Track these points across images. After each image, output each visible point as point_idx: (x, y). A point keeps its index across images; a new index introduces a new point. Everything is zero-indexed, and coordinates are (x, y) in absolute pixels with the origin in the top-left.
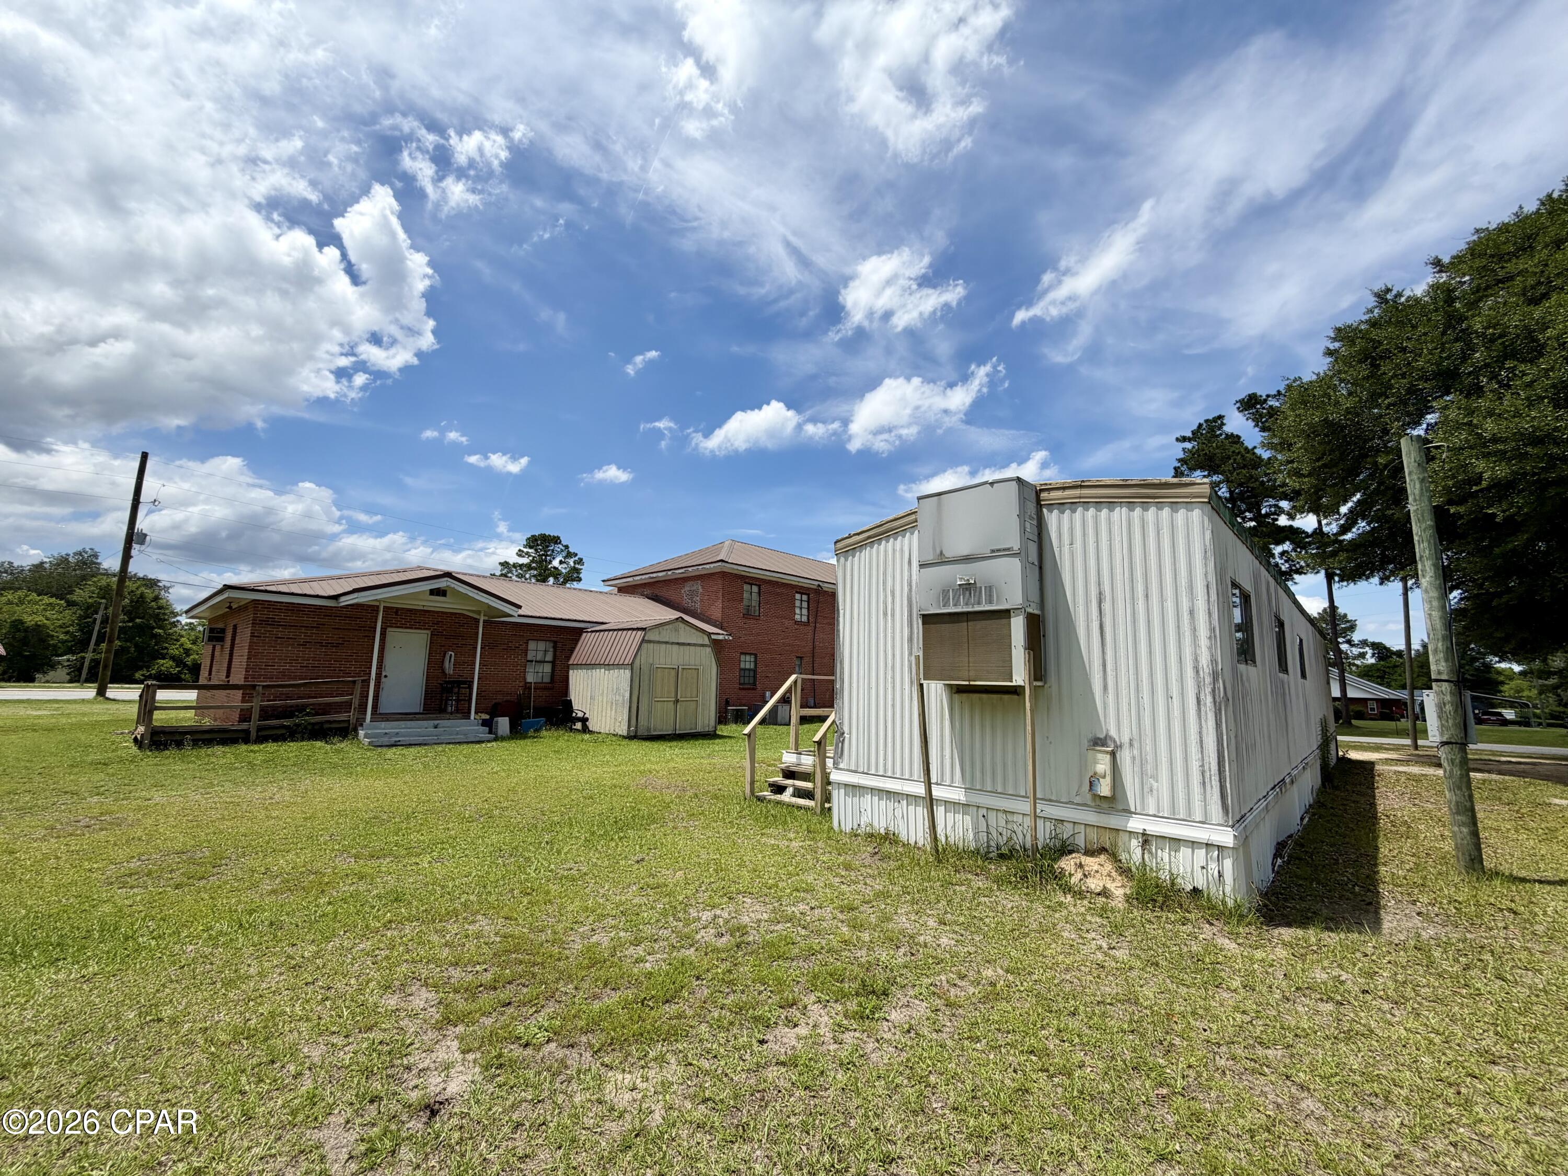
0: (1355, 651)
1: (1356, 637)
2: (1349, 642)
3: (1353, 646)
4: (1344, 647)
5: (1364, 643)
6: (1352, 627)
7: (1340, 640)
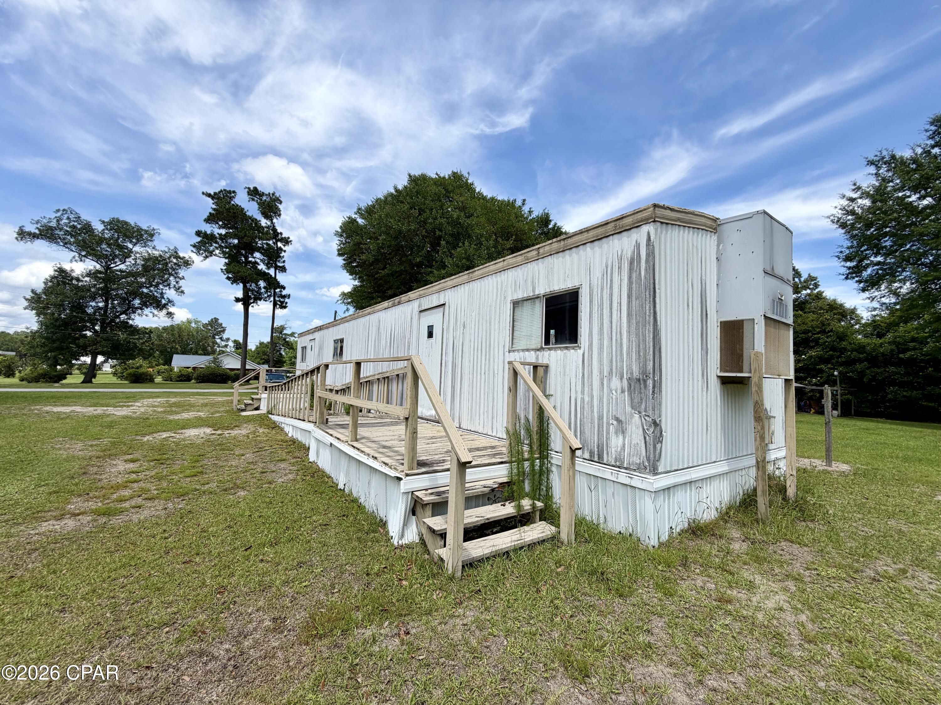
0: (223, 343)
1: (225, 336)
2: (221, 338)
3: (222, 340)
4: (218, 341)
5: (228, 339)
6: (224, 331)
7: (217, 337)
